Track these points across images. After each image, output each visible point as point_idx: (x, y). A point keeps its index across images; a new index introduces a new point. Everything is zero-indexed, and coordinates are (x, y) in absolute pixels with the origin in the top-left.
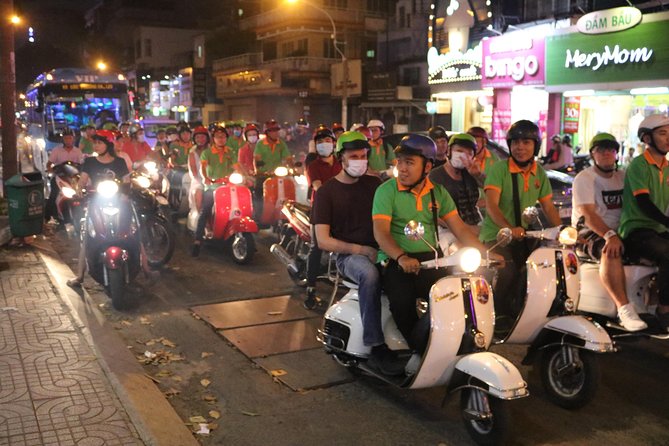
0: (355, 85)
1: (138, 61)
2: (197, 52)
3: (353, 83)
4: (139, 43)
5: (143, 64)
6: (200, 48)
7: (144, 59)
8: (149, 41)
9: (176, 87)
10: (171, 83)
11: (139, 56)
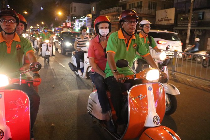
0: (171, 19)
1: (71, 14)
2: (93, 9)
3: (169, 18)
4: (72, 8)
5: (73, 14)
6: (94, 8)
7: (73, 13)
8: (75, 7)
9: (85, 21)
10: (83, 20)
11: (72, 12)
